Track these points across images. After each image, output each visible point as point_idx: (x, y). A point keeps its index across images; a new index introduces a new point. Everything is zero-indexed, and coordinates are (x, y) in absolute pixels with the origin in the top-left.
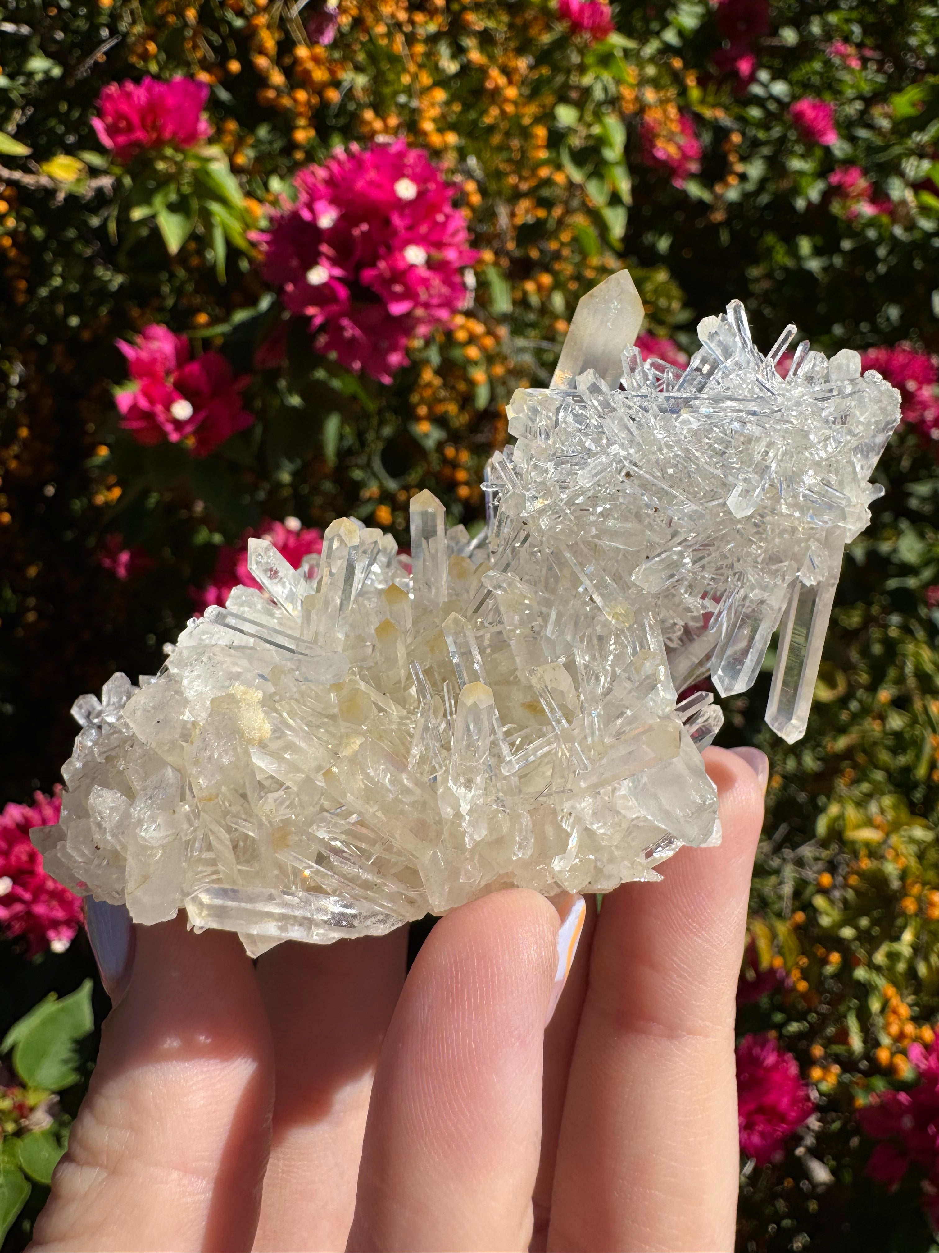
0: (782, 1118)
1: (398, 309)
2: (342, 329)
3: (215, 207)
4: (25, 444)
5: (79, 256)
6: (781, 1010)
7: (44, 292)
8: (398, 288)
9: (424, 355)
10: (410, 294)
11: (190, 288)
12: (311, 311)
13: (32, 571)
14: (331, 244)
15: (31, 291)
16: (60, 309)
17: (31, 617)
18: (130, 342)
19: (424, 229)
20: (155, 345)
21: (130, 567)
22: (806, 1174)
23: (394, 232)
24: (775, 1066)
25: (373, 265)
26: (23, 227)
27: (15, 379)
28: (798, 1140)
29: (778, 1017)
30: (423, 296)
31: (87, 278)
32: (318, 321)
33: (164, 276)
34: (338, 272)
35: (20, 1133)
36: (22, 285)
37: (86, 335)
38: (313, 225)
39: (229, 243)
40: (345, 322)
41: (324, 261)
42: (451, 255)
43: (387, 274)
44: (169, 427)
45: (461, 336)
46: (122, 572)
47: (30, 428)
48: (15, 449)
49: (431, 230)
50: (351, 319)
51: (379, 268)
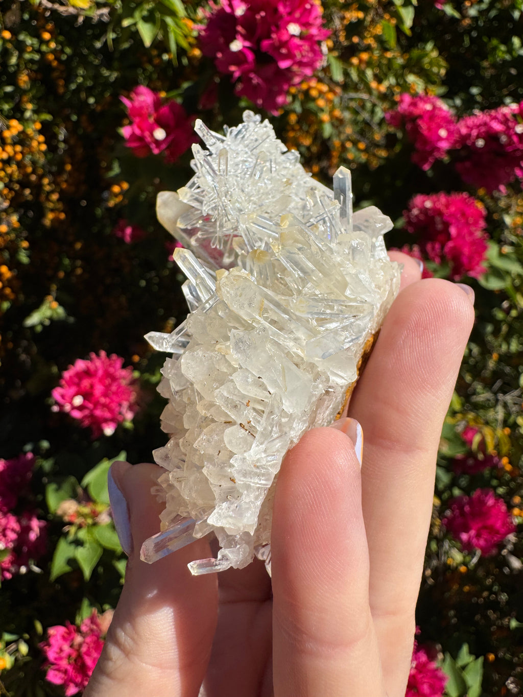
0: (497, 532)
1: (284, 65)
2: (251, 79)
3: (169, 20)
4: (70, 173)
5: (91, 63)
6: (496, 478)
7: (73, 87)
8: (284, 51)
9: (292, 107)
10: (290, 56)
11: (155, 76)
12: (233, 68)
13: (78, 246)
14: (243, 27)
15: (66, 86)
16: (83, 95)
17: (79, 271)
18: (128, 97)
19: (297, 15)
20: (142, 98)
21: (133, 236)
22: (507, 564)
23: (281, 17)
24: (493, 506)
25: (269, 37)
26: (60, 47)
27: (61, 137)
28: (504, 547)
29: (495, 482)
30: (298, 56)
31: (97, 77)
32: (237, 75)
33: (140, 71)
34: (247, 44)
35: (95, 524)
36: (61, 82)
37: (99, 108)
38: (232, 15)
39: (178, 45)
40: (252, 75)
41: (239, 37)
42: (314, 31)
43: (277, 44)
44: (153, 146)
45: (314, 93)
46: (128, 239)
47: (72, 164)
48: (65, 177)
49: (302, 15)
50: (255, 73)
51: (272, 39)
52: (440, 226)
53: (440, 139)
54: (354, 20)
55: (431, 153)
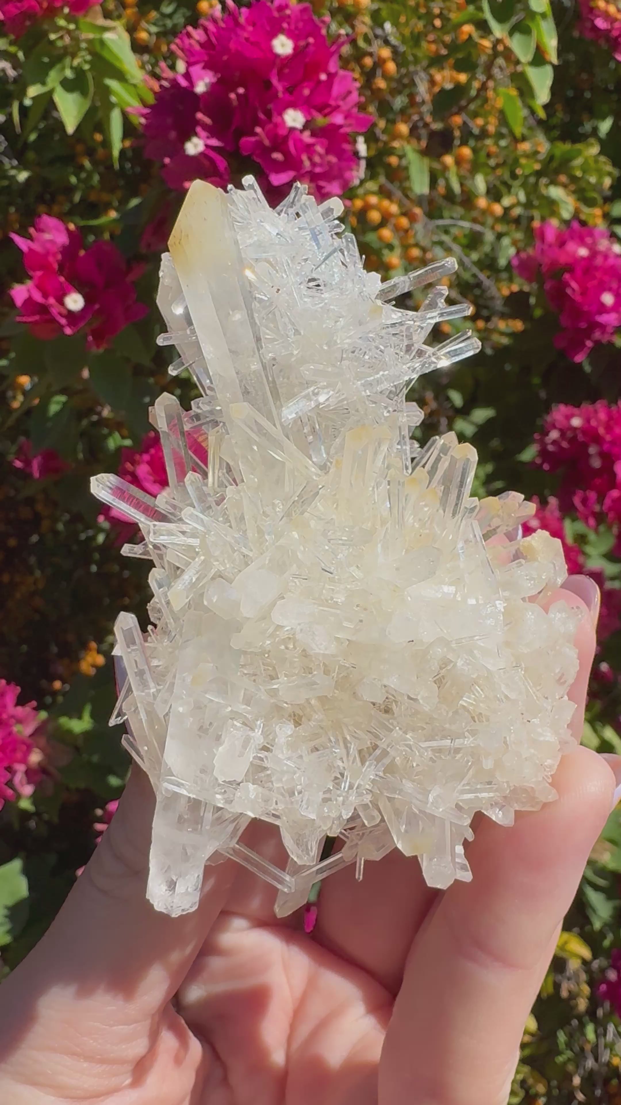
1: (277, 179)
3: (113, 84)
8: (278, 157)
10: (292, 164)
14: (207, 113)
19: (305, 91)
20: (46, 236)
23: (275, 95)
25: (251, 132)
30: (307, 164)
34: (214, 142)
38: (189, 92)
41: (200, 130)
42: (338, 119)
43: (266, 141)
44: (64, 320)
45: (375, 215)
49: (313, 91)
51: (256, 134)
52: (596, 463)
53: (603, 309)
54: (449, 86)
55: (588, 334)
